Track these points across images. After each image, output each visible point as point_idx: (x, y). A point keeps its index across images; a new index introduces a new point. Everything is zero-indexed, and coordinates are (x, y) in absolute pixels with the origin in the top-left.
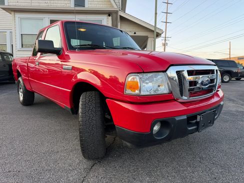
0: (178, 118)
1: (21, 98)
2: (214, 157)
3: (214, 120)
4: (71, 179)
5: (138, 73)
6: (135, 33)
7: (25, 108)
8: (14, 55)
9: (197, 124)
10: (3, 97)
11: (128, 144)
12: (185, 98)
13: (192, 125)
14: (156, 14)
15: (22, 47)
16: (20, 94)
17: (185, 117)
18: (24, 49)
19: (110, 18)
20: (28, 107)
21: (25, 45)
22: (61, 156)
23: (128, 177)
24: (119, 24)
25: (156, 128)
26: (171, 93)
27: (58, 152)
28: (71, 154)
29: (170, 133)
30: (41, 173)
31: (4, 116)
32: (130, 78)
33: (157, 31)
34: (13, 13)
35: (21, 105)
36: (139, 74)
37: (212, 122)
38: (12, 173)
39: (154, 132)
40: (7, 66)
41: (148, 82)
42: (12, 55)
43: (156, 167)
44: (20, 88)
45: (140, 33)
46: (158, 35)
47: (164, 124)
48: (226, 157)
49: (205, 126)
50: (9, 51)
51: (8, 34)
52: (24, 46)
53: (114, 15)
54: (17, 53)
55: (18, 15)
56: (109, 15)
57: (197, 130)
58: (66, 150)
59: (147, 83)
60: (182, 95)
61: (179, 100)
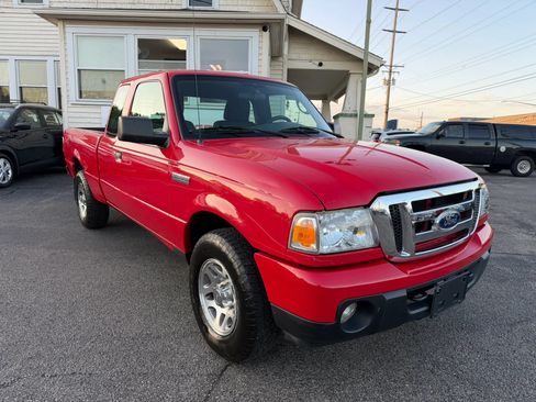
0: (389, 296)
1: (83, 214)
2: (461, 363)
3: (466, 290)
4: (185, 394)
5: (314, 212)
6: (321, 64)
7: (91, 234)
8: (64, 114)
9: (429, 301)
10: (45, 207)
11: (295, 339)
12: (405, 254)
13: (418, 305)
14: (369, 22)
15: (81, 97)
16: (81, 204)
17: (403, 293)
18: (83, 101)
19: (266, 35)
20: (97, 232)
21: (86, 92)
22: (164, 346)
23: (290, 395)
24: (286, 44)
25: (347, 312)
26: (379, 246)
27: (159, 337)
28: (184, 341)
29: (371, 324)
30: (130, 379)
31: (52, 251)
32: (300, 221)
33: (371, 60)
34: (60, 24)
35: (83, 228)
36: (316, 215)
37: (461, 296)
38: (77, 378)
39: (343, 320)
40: (51, 138)
41: (333, 226)
42: (60, 113)
43: (345, 379)
44: (81, 193)
45: (331, 65)
46: (372, 69)
47: (364, 307)
48: (485, 364)
49: (446, 305)
50: (52, 103)
51: (50, 65)
52: (84, 95)
53: (276, 29)
54: (71, 110)
55: (71, 29)
56: (265, 29)
57: (428, 313)
58: (174, 333)
59: (332, 229)
60: (399, 249)
61: (394, 259)
